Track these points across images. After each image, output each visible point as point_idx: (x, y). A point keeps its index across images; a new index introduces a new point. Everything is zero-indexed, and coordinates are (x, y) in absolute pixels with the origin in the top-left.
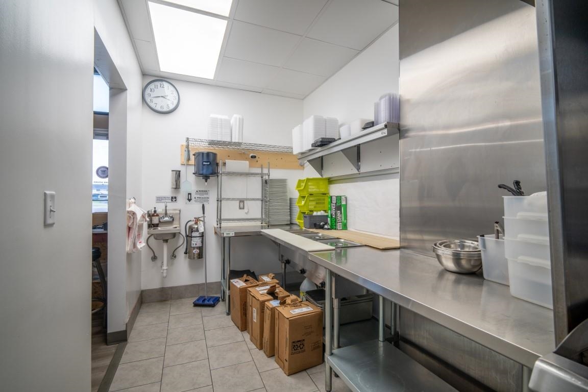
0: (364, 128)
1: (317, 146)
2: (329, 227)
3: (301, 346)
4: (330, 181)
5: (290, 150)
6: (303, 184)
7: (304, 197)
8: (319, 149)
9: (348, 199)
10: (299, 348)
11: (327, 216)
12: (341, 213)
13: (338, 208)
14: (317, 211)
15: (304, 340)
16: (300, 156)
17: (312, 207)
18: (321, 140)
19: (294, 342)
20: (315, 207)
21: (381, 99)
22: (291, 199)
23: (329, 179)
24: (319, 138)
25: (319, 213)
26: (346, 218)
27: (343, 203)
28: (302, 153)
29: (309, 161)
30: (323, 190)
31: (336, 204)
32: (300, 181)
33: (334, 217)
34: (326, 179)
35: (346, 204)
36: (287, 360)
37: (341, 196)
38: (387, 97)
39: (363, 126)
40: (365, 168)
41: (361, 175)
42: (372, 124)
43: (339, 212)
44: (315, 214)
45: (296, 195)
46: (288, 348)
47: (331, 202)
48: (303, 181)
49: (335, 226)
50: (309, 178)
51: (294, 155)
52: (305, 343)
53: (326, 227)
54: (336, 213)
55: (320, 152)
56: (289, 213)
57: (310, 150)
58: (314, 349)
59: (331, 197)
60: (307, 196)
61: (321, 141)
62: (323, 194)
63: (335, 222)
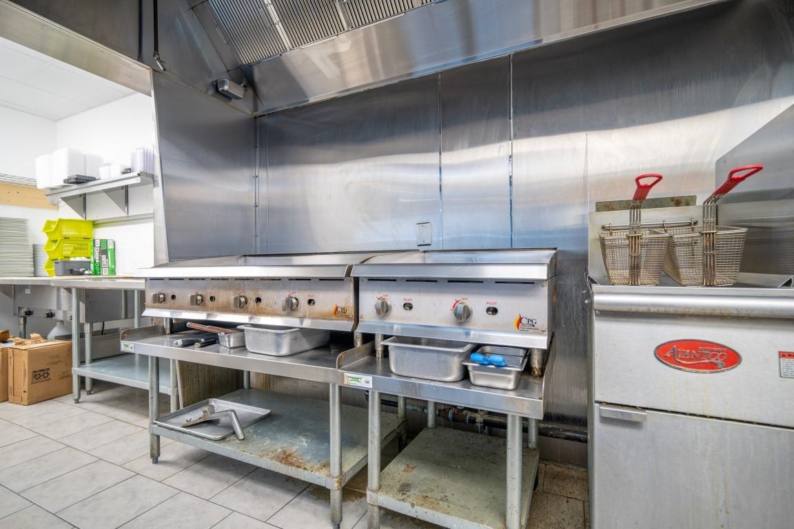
0: (124, 173)
1: (71, 183)
2: (91, 273)
3: (45, 375)
4: (95, 224)
5: (33, 183)
6: (54, 227)
7: (55, 241)
8: (75, 186)
9: (116, 243)
10: (42, 377)
11: (90, 262)
12: (107, 257)
13: (104, 252)
14: (75, 257)
15: (48, 369)
16: (49, 192)
17: (68, 253)
18: (76, 177)
19: (35, 372)
20: (73, 253)
21: (137, 149)
22: (34, 246)
23: (93, 222)
24: (74, 174)
25: (78, 259)
26: (114, 262)
27: (110, 247)
28: (52, 189)
29: (63, 199)
30: (85, 234)
31: (100, 247)
32: (49, 223)
33: (97, 261)
34: (89, 221)
35: (114, 249)
36: (27, 390)
37: (107, 240)
38: (142, 150)
39: (122, 170)
40: (134, 210)
41: (129, 219)
42: (128, 171)
43: (105, 256)
44: (72, 259)
45: (43, 239)
46: (27, 378)
47: (94, 246)
48: (54, 222)
49: (100, 271)
50: (63, 218)
51: (39, 190)
52: (50, 372)
53: (87, 272)
54: (100, 258)
55: (76, 190)
56: (32, 263)
57: (63, 187)
58: (63, 378)
59: (94, 240)
60: (59, 239)
61: (76, 179)
62: (85, 238)
63: (99, 267)
